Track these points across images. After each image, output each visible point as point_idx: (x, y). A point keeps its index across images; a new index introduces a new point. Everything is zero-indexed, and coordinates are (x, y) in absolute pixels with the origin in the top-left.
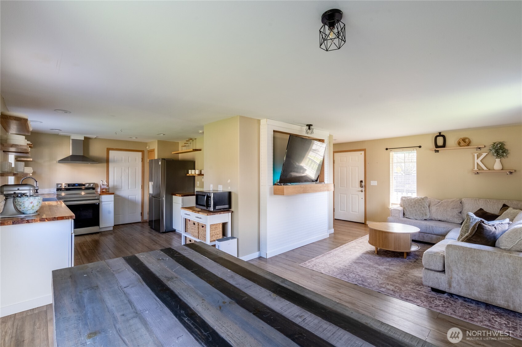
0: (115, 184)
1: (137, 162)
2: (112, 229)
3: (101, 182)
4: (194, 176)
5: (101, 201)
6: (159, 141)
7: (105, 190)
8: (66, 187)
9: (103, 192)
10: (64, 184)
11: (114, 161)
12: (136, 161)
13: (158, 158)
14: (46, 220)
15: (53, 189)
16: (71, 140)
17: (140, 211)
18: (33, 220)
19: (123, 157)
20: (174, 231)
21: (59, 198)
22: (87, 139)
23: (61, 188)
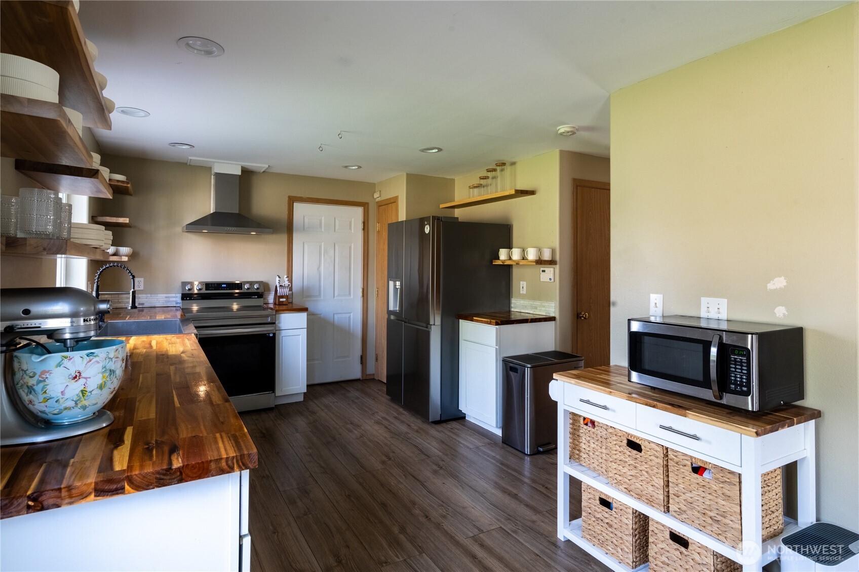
0: (305, 283)
1: (353, 231)
2: (301, 399)
3: (278, 279)
4: (510, 266)
5: (279, 327)
6: (409, 176)
7: (284, 300)
8: (201, 292)
9: (281, 304)
10: (196, 283)
11: (304, 230)
12: (350, 228)
13: (406, 219)
14: (127, 487)
15: (174, 295)
16: (212, 177)
17: (358, 352)
18: (64, 493)
19: (323, 218)
20: (461, 418)
21: (187, 318)
22: (247, 174)
23: (190, 292)
